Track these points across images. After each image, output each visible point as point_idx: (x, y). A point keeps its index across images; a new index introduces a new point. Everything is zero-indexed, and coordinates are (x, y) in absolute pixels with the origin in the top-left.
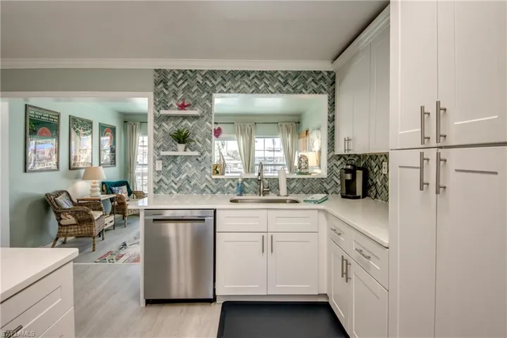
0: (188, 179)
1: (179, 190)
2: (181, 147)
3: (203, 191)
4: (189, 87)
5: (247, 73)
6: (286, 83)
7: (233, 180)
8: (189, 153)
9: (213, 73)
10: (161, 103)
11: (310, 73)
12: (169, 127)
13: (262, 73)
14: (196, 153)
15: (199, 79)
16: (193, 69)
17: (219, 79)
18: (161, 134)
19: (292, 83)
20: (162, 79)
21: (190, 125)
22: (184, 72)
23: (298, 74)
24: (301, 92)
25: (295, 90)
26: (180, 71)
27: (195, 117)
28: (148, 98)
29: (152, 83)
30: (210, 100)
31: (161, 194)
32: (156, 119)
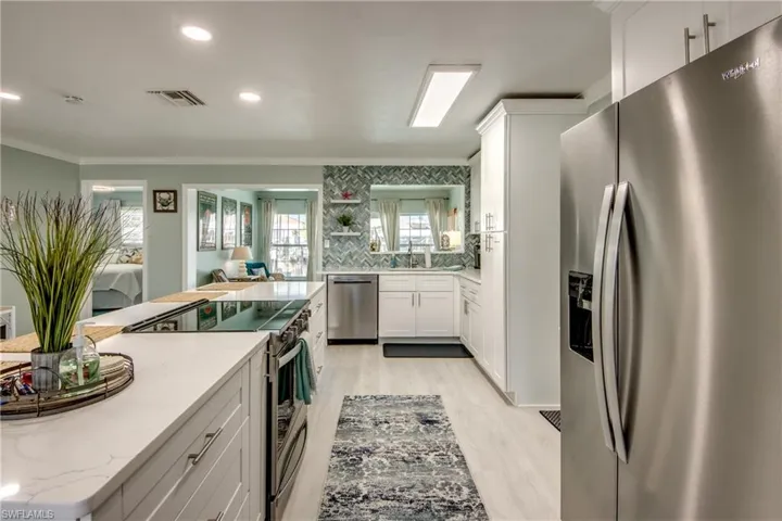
0: (351, 256)
1: (343, 264)
2: (346, 228)
3: (363, 264)
4: (351, 180)
5: (399, 168)
6: (430, 176)
7: (387, 255)
8: (351, 233)
9: (371, 169)
10: (328, 193)
11: (450, 167)
12: (334, 212)
13: (411, 168)
14: (358, 234)
15: (360, 173)
16: (355, 165)
17: (376, 173)
18: (328, 218)
19: (436, 176)
20: (330, 172)
21: (352, 210)
22: (348, 168)
23: (439, 169)
24: (443, 183)
25: (438, 182)
26: (344, 167)
27: (356, 205)
28: (318, 188)
29: (322, 177)
30: (368, 189)
31: (329, 267)
32: (325, 207)
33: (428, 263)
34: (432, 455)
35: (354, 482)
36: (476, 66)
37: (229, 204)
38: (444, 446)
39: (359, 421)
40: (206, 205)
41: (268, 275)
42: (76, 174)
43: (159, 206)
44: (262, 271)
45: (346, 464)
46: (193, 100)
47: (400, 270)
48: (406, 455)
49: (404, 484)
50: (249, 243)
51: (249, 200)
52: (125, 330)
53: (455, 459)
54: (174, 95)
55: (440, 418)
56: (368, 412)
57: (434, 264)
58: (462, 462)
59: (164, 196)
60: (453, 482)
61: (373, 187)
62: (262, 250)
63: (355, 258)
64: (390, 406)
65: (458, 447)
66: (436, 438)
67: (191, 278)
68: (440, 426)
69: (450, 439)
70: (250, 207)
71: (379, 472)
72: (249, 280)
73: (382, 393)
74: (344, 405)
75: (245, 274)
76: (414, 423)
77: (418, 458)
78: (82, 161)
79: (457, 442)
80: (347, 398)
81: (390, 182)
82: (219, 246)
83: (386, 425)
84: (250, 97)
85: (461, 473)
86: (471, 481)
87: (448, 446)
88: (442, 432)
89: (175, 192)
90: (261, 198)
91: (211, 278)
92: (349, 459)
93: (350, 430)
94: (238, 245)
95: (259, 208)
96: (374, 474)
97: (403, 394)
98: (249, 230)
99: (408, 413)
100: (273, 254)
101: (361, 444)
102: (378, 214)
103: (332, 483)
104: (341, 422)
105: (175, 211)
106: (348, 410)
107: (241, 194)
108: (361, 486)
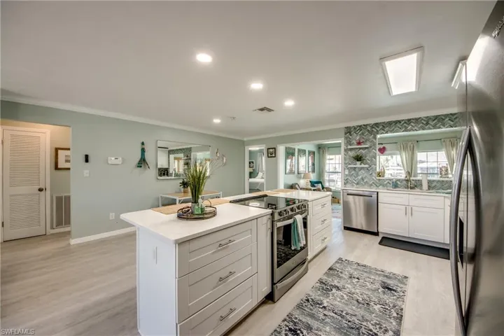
0: (363, 179)
1: (357, 184)
2: (359, 163)
3: (371, 185)
4: (363, 134)
5: (400, 122)
6: (427, 124)
7: (390, 180)
8: (363, 166)
9: (377, 125)
10: (349, 142)
11: (446, 116)
12: (352, 154)
13: (409, 120)
14: (367, 166)
15: (369, 128)
16: (365, 124)
17: (381, 127)
18: (348, 157)
19: (433, 123)
20: (349, 131)
21: (364, 152)
22: (360, 126)
23: (436, 117)
24: (439, 128)
25: (435, 127)
26: (358, 126)
27: (366, 148)
28: (341, 141)
29: (344, 133)
30: (375, 138)
31: (348, 185)
32: (345, 150)
33: (425, 186)
34: (379, 306)
35: (322, 298)
36: (419, 48)
37: (302, 152)
38: (391, 305)
39: (341, 272)
40: (290, 153)
41: (323, 188)
42: (243, 144)
43: (270, 155)
44: (320, 186)
45: (323, 289)
46: (269, 110)
47: (399, 191)
48: (361, 299)
49: (351, 312)
50: (313, 171)
51: (313, 148)
52: (230, 202)
53: (395, 315)
54: (262, 110)
55: (399, 289)
56: (349, 269)
57: (429, 188)
58: (400, 318)
59: (271, 150)
60: (384, 326)
61: (378, 136)
62: (321, 174)
63: (365, 181)
64: (366, 272)
65: (402, 309)
66: (389, 298)
67: (281, 186)
68: (396, 294)
69: (399, 303)
70: (314, 153)
71: (339, 300)
72: (310, 190)
73: (364, 263)
74: (336, 262)
75: (310, 187)
76: (377, 285)
77: (368, 304)
78: (245, 139)
79: (403, 307)
80: (340, 259)
81: (391, 132)
82: (296, 172)
83: (357, 280)
84: (289, 103)
85: (394, 324)
86: (399, 331)
87: (394, 306)
88: (395, 297)
89: (275, 148)
90: (320, 147)
91: (292, 187)
92: (325, 287)
93: (332, 275)
94: (307, 172)
95: (319, 153)
96: (335, 299)
97: (379, 268)
98: (313, 165)
99: (377, 279)
100: (326, 177)
101: (336, 283)
102: (398, 152)
103: (311, 294)
104: (330, 269)
105: (275, 156)
106: (338, 265)
107: (309, 146)
108: (325, 301)
